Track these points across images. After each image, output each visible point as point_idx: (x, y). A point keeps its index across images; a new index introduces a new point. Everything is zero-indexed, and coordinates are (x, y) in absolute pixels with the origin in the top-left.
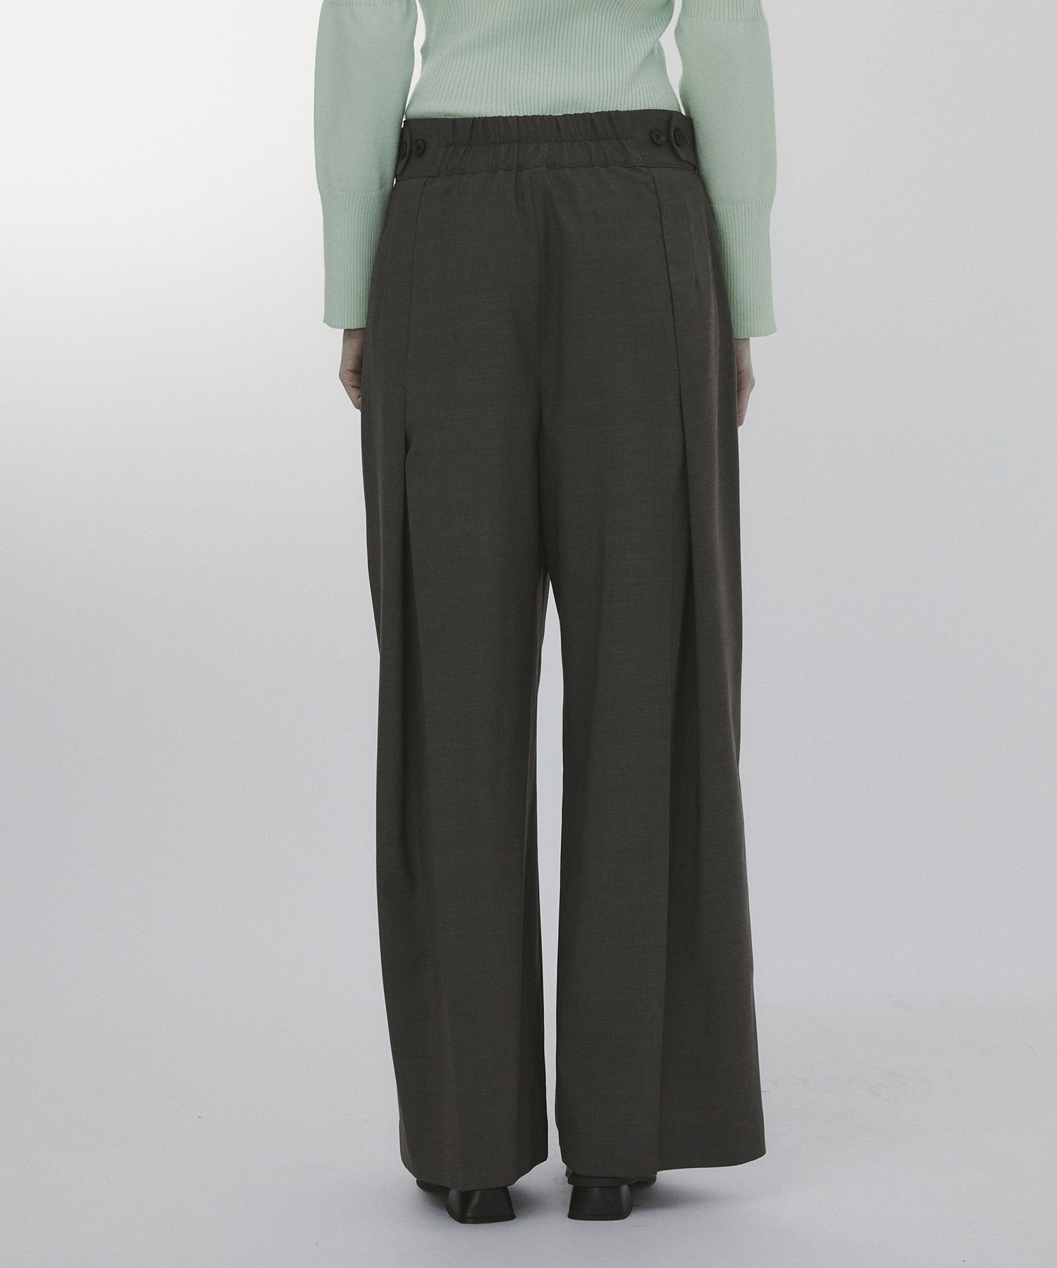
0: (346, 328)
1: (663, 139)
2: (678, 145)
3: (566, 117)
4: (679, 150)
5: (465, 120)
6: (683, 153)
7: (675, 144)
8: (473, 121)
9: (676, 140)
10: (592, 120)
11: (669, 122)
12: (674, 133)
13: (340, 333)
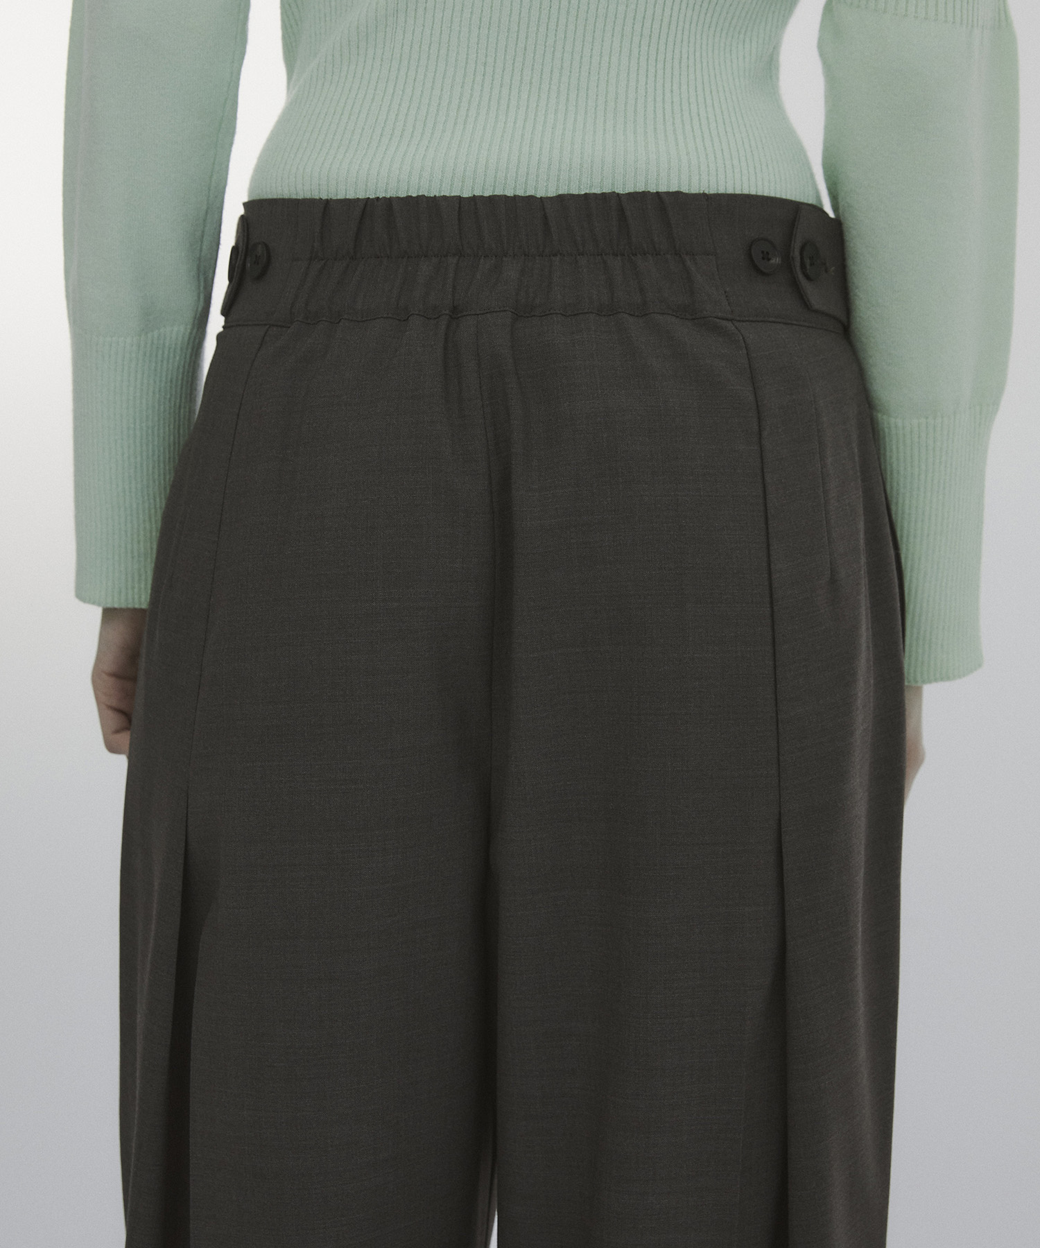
0: (109, 605)
1: (776, 261)
2: (808, 278)
3: (563, 200)
4: (808, 288)
5: (347, 203)
6: (817, 295)
7: (801, 277)
8: (366, 205)
9: (803, 266)
10: (621, 210)
11: (792, 225)
12: (801, 254)
13: (96, 613)
